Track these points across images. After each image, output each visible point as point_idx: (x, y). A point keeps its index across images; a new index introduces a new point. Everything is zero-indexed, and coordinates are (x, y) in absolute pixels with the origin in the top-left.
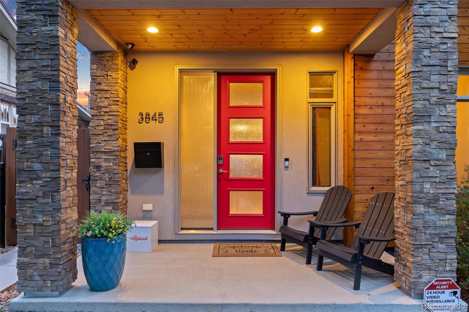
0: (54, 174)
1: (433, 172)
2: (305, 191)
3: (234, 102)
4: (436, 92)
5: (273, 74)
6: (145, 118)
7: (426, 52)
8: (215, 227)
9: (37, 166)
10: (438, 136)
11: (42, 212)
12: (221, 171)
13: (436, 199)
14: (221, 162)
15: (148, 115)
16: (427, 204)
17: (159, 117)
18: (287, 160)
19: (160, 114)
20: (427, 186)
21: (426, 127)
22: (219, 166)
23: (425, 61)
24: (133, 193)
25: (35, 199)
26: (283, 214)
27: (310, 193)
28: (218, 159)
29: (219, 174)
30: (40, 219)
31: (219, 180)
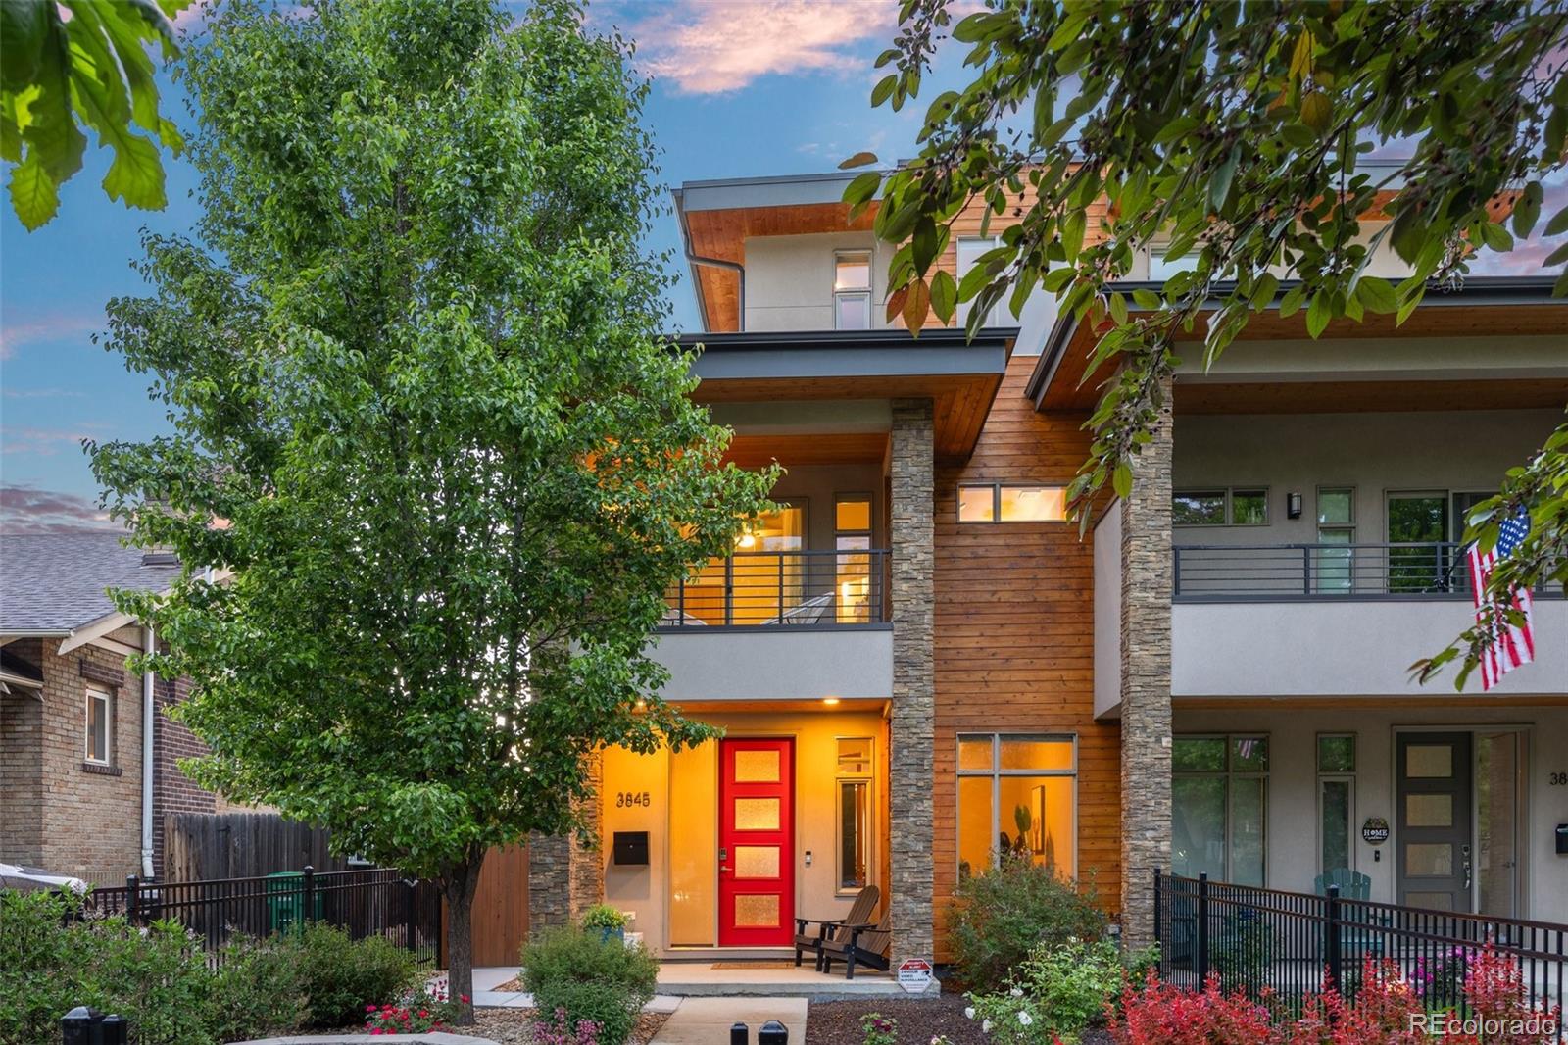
0: (564, 867)
1: (912, 862)
2: (831, 893)
3: (741, 776)
4: (914, 789)
5: (792, 740)
6: (627, 800)
7: (905, 752)
8: (716, 943)
9: (549, 859)
10: (915, 830)
11: (554, 902)
12: (724, 868)
13: (914, 888)
14: (724, 857)
15: (629, 795)
16: (905, 893)
17: (644, 799)
18: (808, 853)
19: (646, 795)
20: (906, 875)
21: (905, 821)
22: (721, 863)
23: (904, 760)
24: (609, 898)
25: (546, 890)
26: (800, 921)
27: (838, 897)
28: (721, 852)
29: (721, 873)
30: (552, 908)
31: (721, 880)
